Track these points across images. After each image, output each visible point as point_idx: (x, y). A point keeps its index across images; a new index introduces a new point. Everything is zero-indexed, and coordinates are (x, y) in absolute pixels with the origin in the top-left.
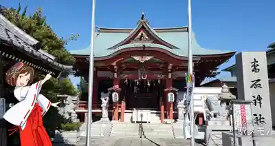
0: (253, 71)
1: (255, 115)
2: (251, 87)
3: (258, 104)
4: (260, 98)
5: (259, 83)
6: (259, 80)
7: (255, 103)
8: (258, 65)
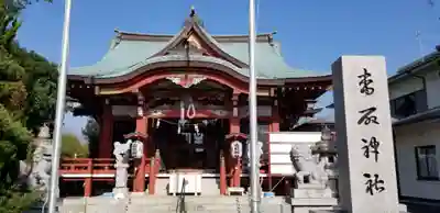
0: (362, 91)
1: (367, 176)
2: (360, 122)
3: (372, 155)
4: (375, 143)
5: (373, 114)
6: (373, 109)
7: (367, 152)
8: (371, 81)
